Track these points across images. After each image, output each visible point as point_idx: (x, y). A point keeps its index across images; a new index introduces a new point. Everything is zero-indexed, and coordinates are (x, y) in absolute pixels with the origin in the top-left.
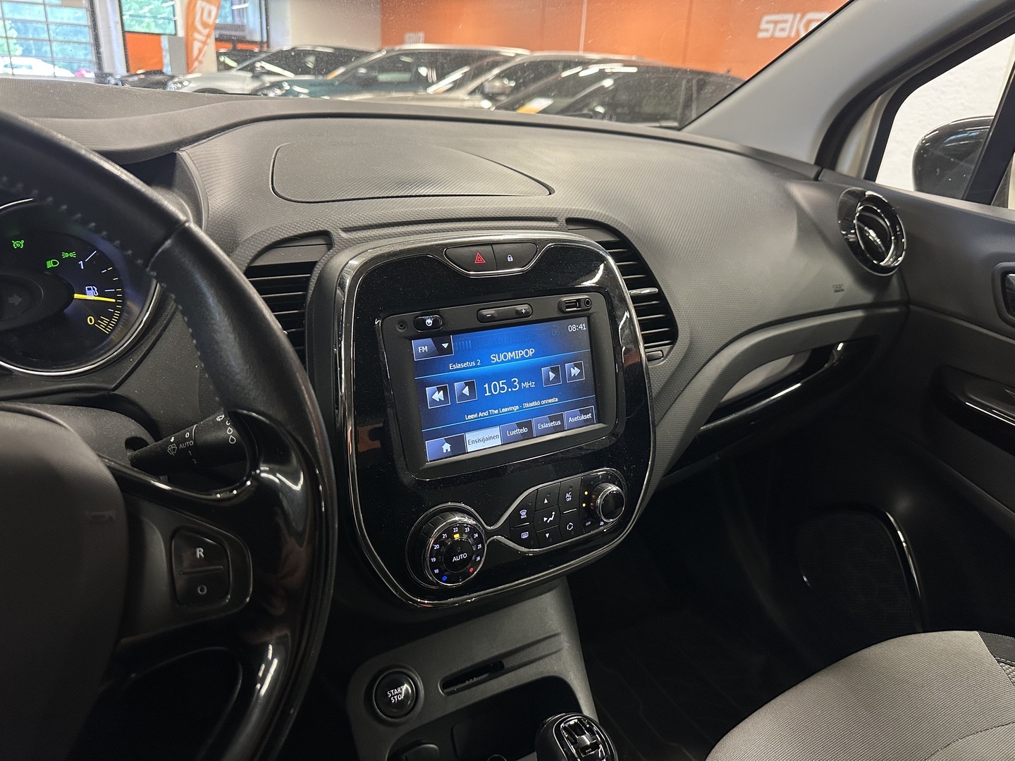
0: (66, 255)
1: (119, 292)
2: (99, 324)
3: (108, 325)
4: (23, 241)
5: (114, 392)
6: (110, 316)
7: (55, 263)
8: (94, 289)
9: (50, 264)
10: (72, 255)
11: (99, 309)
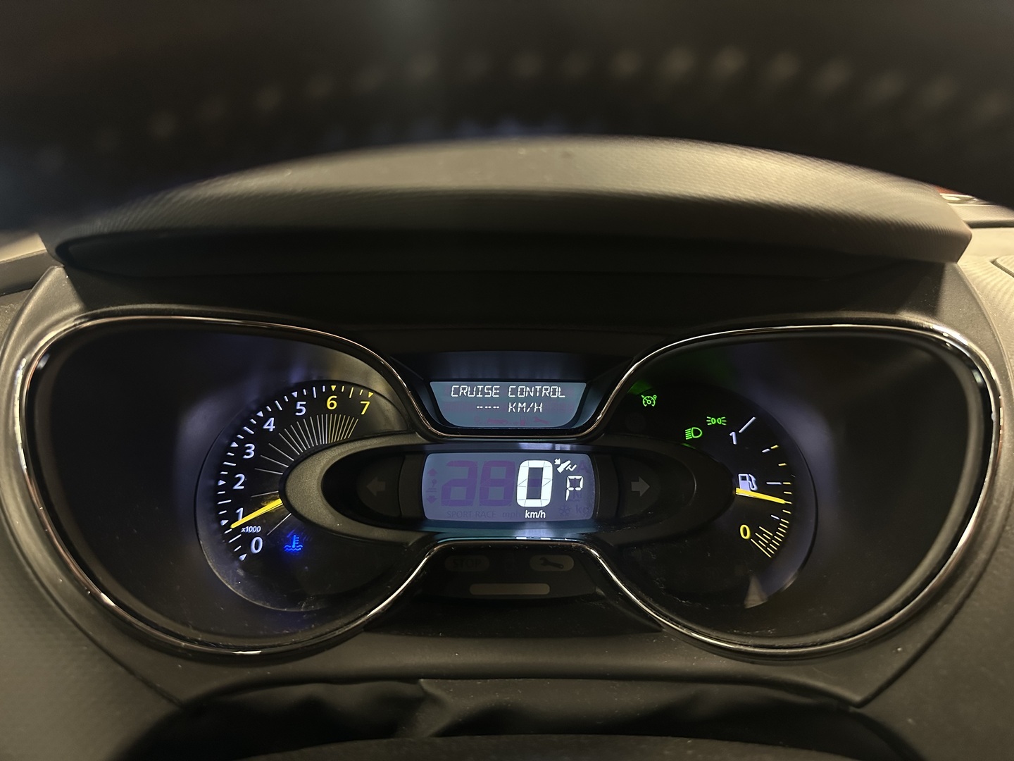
0: (712, 421)
1: (787, 488)
2: (757, 539)
3: (770, 542)
4: (655, 397)
5: (859, 711)
6: (774, 527)
7: (696, 433)
8: (751, 480)
9: (689, 434)
10: (720, 421)
11: (757, 514)
